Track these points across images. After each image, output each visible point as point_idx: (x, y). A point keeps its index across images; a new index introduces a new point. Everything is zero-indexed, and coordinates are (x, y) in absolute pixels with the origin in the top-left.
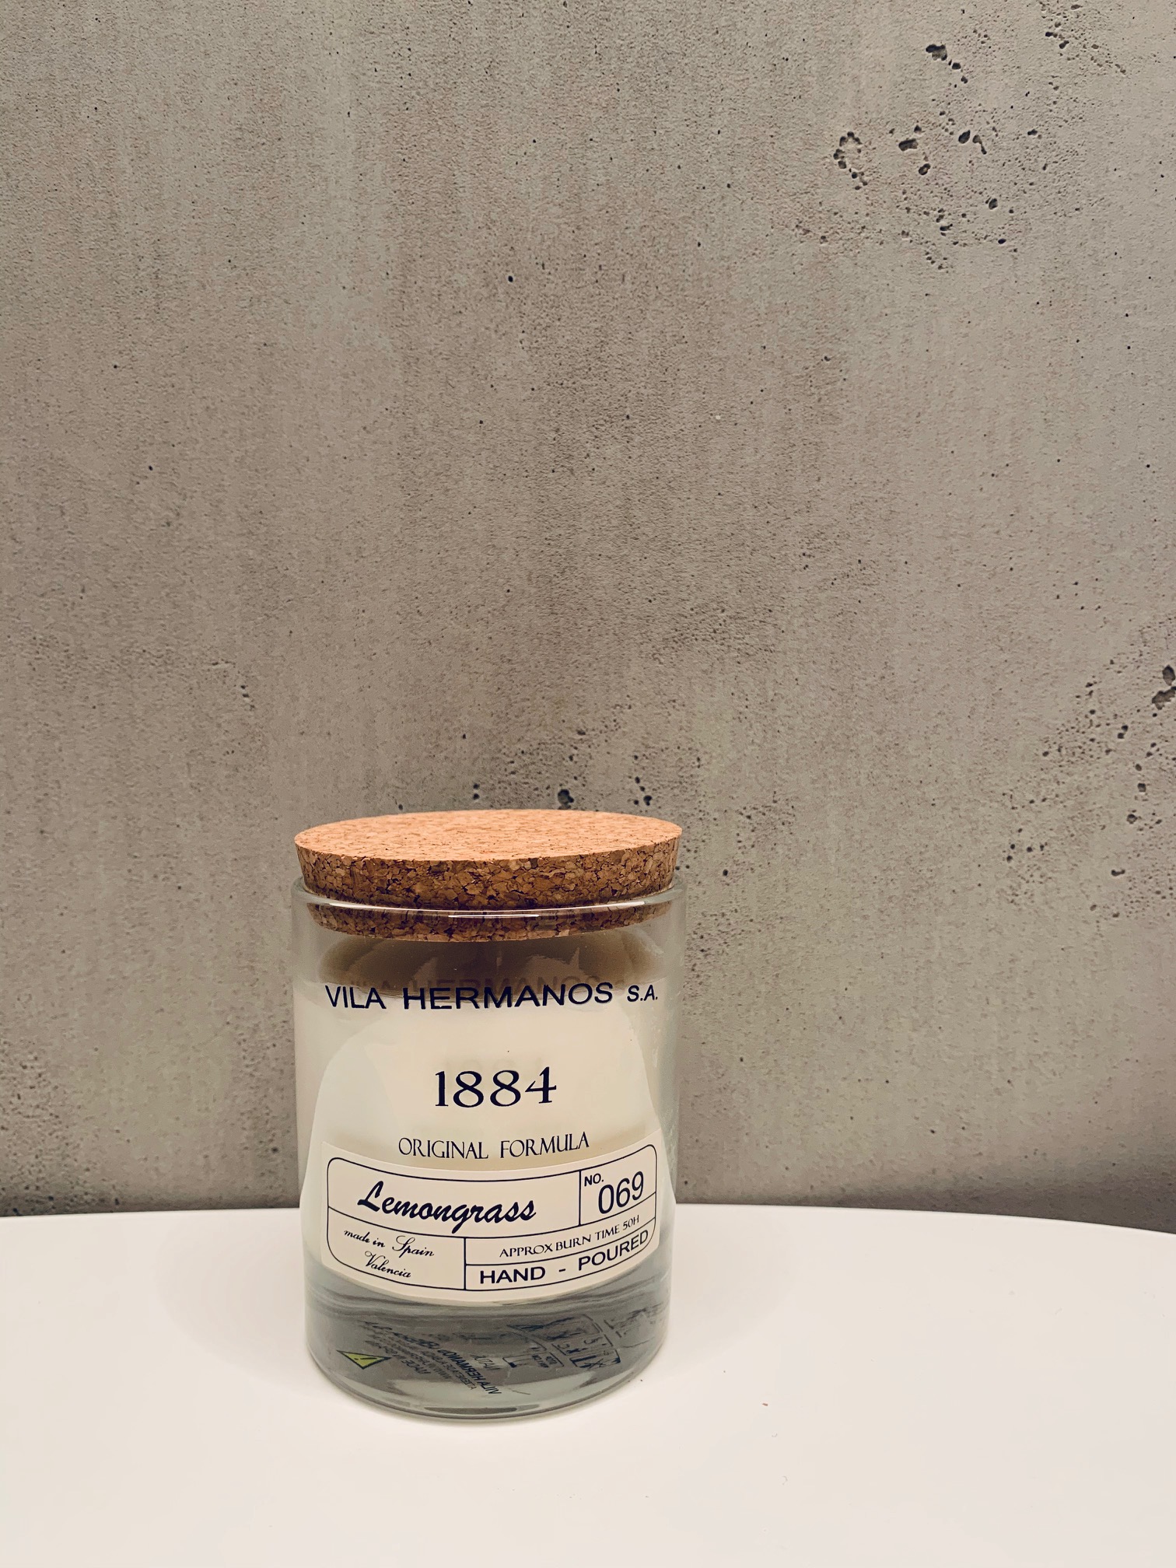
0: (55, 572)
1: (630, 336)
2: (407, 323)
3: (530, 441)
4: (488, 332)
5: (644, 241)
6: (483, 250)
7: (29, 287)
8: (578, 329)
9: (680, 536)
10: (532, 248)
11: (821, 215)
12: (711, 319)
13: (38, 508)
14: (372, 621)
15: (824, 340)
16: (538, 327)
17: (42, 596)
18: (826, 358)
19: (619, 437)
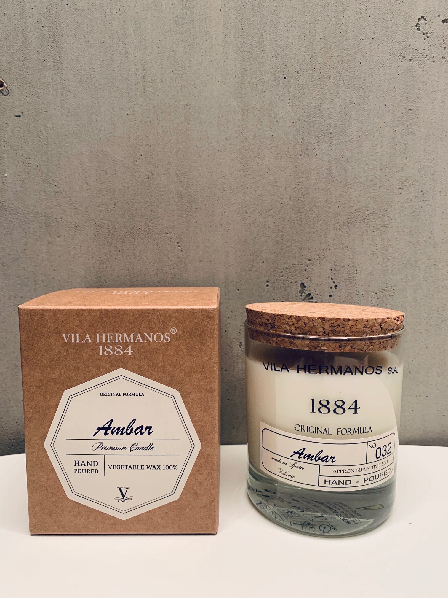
0: (104, 197)
1: (332, 101)
2: (243, 96)
3: (291, 143)
4: (276, 100)
5: (338, 62)
6: (274, 66)
7: (93, 82)
8: (312, 98)
9: (351, 181)
10: (294, 65)
11: (410, 50)
12: (365, 94)
13: (97, 172)
14: (228, 216)
15: (409, 102)
16: (296, 97)
17: (99, 206)
18: (410, 109)
19: (327, 141)
